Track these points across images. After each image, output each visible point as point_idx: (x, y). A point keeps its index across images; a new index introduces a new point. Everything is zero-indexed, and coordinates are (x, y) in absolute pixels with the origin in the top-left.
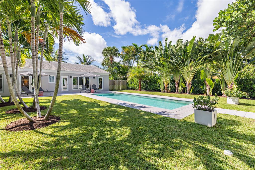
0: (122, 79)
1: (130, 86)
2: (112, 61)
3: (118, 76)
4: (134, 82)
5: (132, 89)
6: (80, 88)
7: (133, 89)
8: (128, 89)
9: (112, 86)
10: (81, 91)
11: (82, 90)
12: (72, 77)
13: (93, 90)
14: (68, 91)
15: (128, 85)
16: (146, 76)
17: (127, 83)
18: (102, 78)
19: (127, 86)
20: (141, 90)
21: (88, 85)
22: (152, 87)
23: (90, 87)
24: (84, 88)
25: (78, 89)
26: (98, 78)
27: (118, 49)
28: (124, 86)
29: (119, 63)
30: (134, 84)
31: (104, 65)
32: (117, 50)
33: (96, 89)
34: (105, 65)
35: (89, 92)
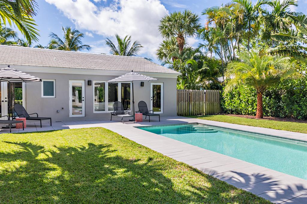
0: (208, 89)
1: (227, 105)
2: (181, 45)
3: (197, 80)
4: (239, 96)
5: (233, 111)
6: (109, 110)
7: (238, 112)
8: (224, 111)
9: (184, 104)
10: (111, 118)
11: (113, 115)
12: (94, 82)
13: (139, 115)
14: (83, 115)
15: (224, 102)
16: (281, 80)
17: (221, 98)
18: (162, 84)
19: (221, 105)
20: (261, 117)
21: (127, 101)
22: (297, 110)
23: (134, 107)
24: (120, 109)
25: (107, 111)
26: (152, 84)
27: (197, 16)
28: (212, 104)
29: (197, 51)
30: (241, 101)
31: (163, 56)
32: (194, 20)
33: (146, 113)
34: (166, 56)
35: (130, 120)
